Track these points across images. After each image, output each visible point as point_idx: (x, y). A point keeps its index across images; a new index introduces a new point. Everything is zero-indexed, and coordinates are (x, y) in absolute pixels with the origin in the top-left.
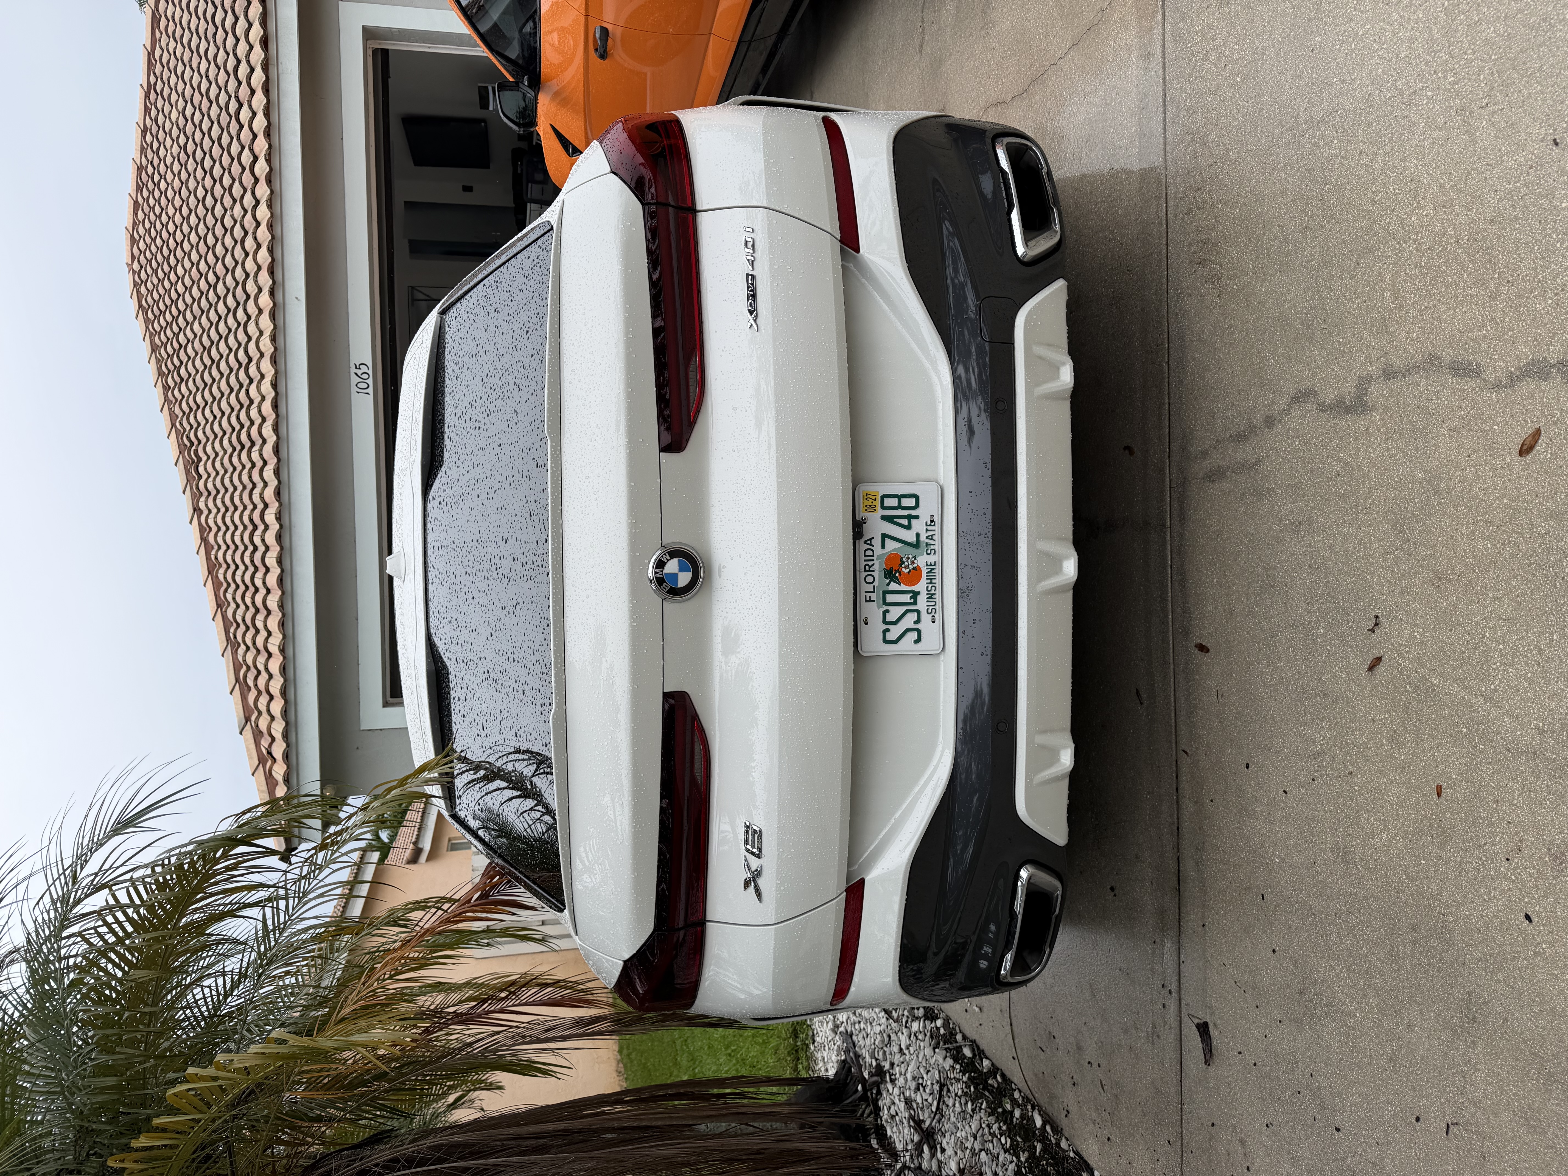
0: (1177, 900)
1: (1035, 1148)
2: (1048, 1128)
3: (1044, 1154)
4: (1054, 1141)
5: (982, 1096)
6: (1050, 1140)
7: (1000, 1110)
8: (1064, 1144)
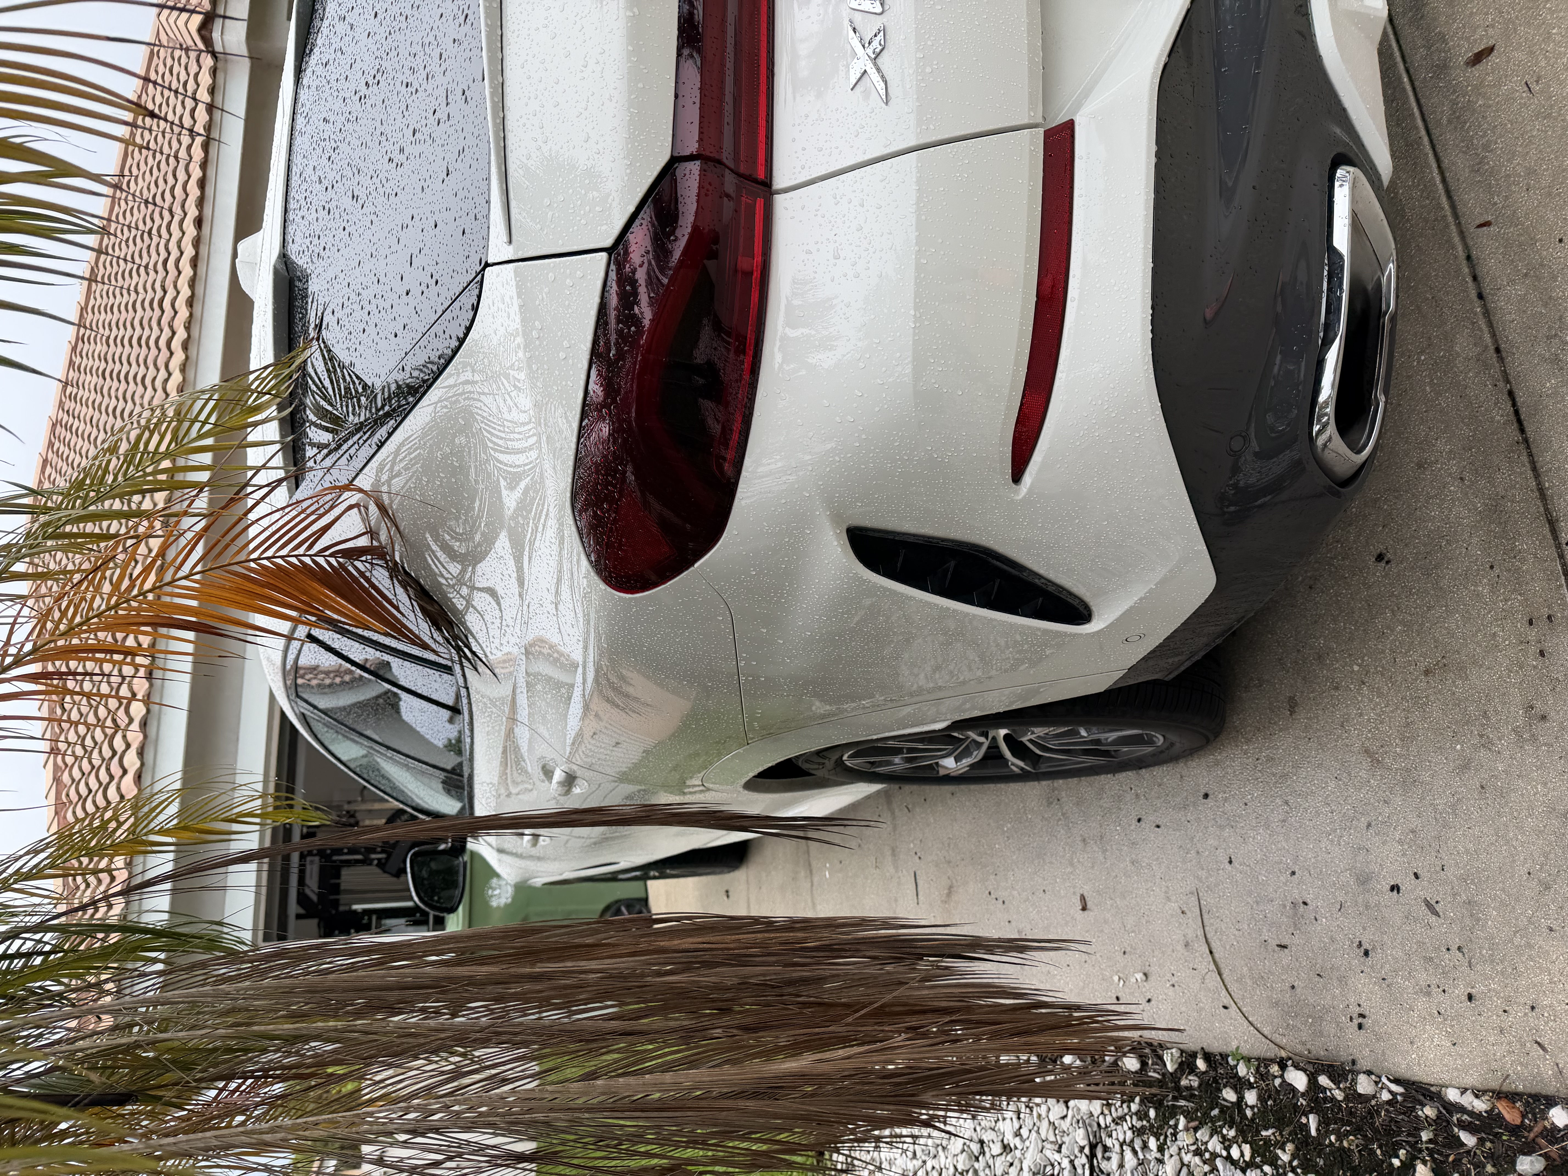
0: (1525, 458)
1: (1306, 1126)
2: (1323, 1080)
3: (1328, 1125)
4: (1339, 1095)
5: (1174, 1112)
6: (1333, 1099)
7: (1215, 1112)
8: (1364, 1085)
